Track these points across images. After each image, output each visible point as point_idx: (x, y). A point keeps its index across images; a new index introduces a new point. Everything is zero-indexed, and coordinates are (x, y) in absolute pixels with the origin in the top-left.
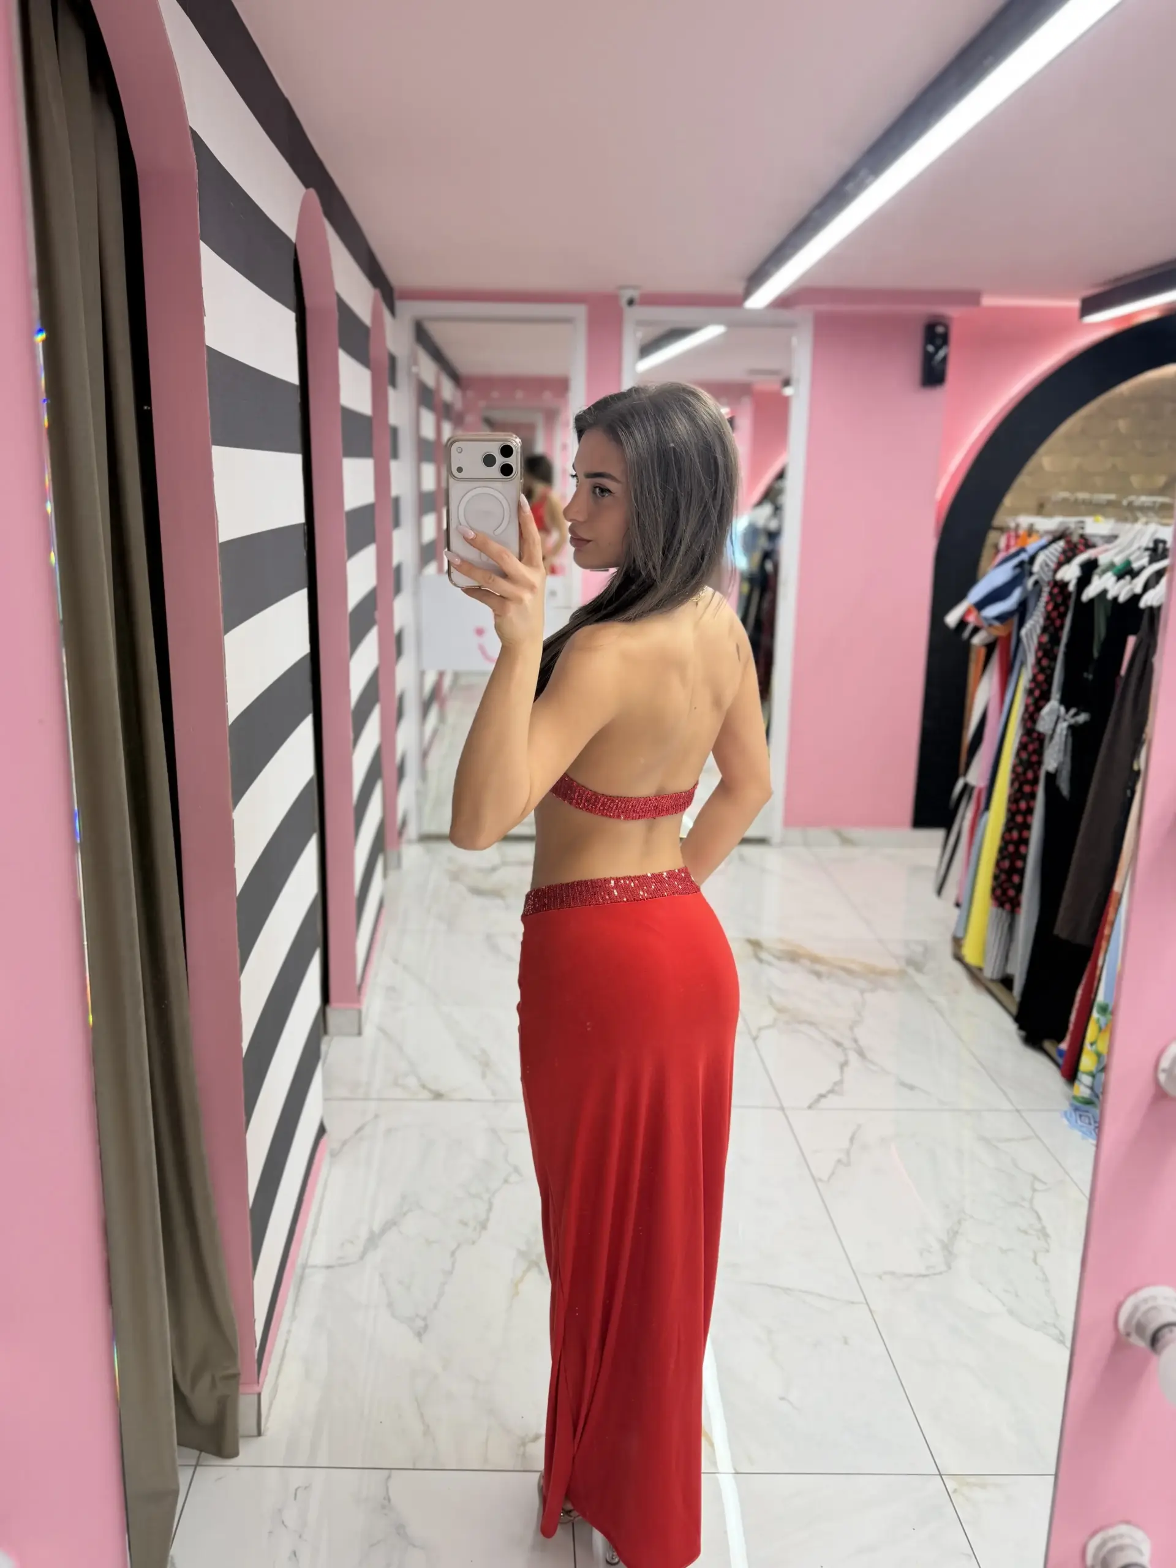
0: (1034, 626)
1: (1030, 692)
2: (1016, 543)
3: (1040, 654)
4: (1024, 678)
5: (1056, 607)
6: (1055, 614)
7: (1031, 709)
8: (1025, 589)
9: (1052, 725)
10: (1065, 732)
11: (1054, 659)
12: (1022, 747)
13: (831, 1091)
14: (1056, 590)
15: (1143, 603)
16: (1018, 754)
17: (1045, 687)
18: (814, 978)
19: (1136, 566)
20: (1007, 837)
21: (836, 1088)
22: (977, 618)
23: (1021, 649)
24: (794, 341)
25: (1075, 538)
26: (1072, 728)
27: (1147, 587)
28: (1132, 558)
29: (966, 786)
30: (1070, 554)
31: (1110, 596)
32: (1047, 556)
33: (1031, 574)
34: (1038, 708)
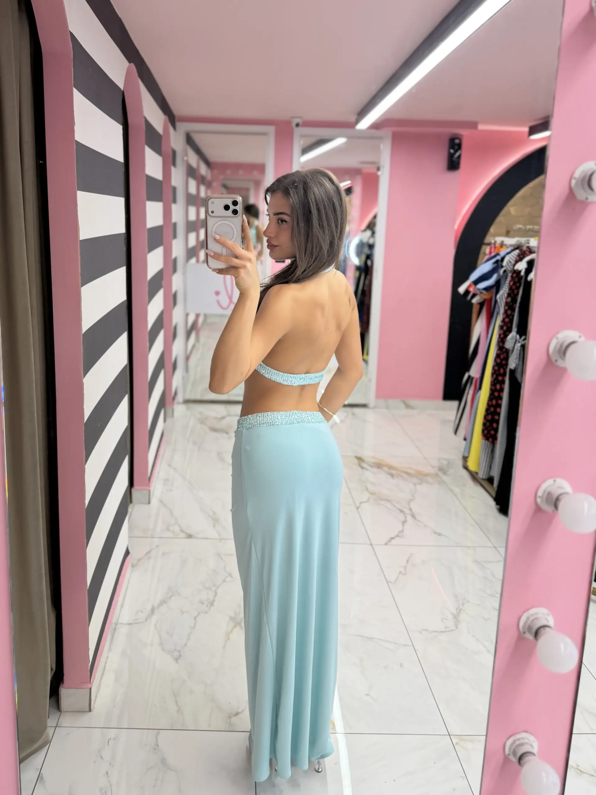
0: (503, 294)
1: (501, 327)
2: (494, 251)
3: (507, 308)
4: (498, 321)
5: (515, 283)
6: (514, 287)
7: (502, 336)
8: (499, 275)
9: (513, 345)
10: (519, 348)
11: (513, 310)
12: (498, 356)
13: (397, 536)
14: (515, 275)
16: (495, 360)
17: (509, 325)
18: (390, 477)
20: (490, 403)
21: (400, 534)
22: (474, 289)
23: (497, 306)
24: (382, 146)
25: (524, 248)
26: (523, 346)
29: (469, 377)
30: (521, 256)
32: (510, 257)
33: (502, 267)
34: (506, 336)
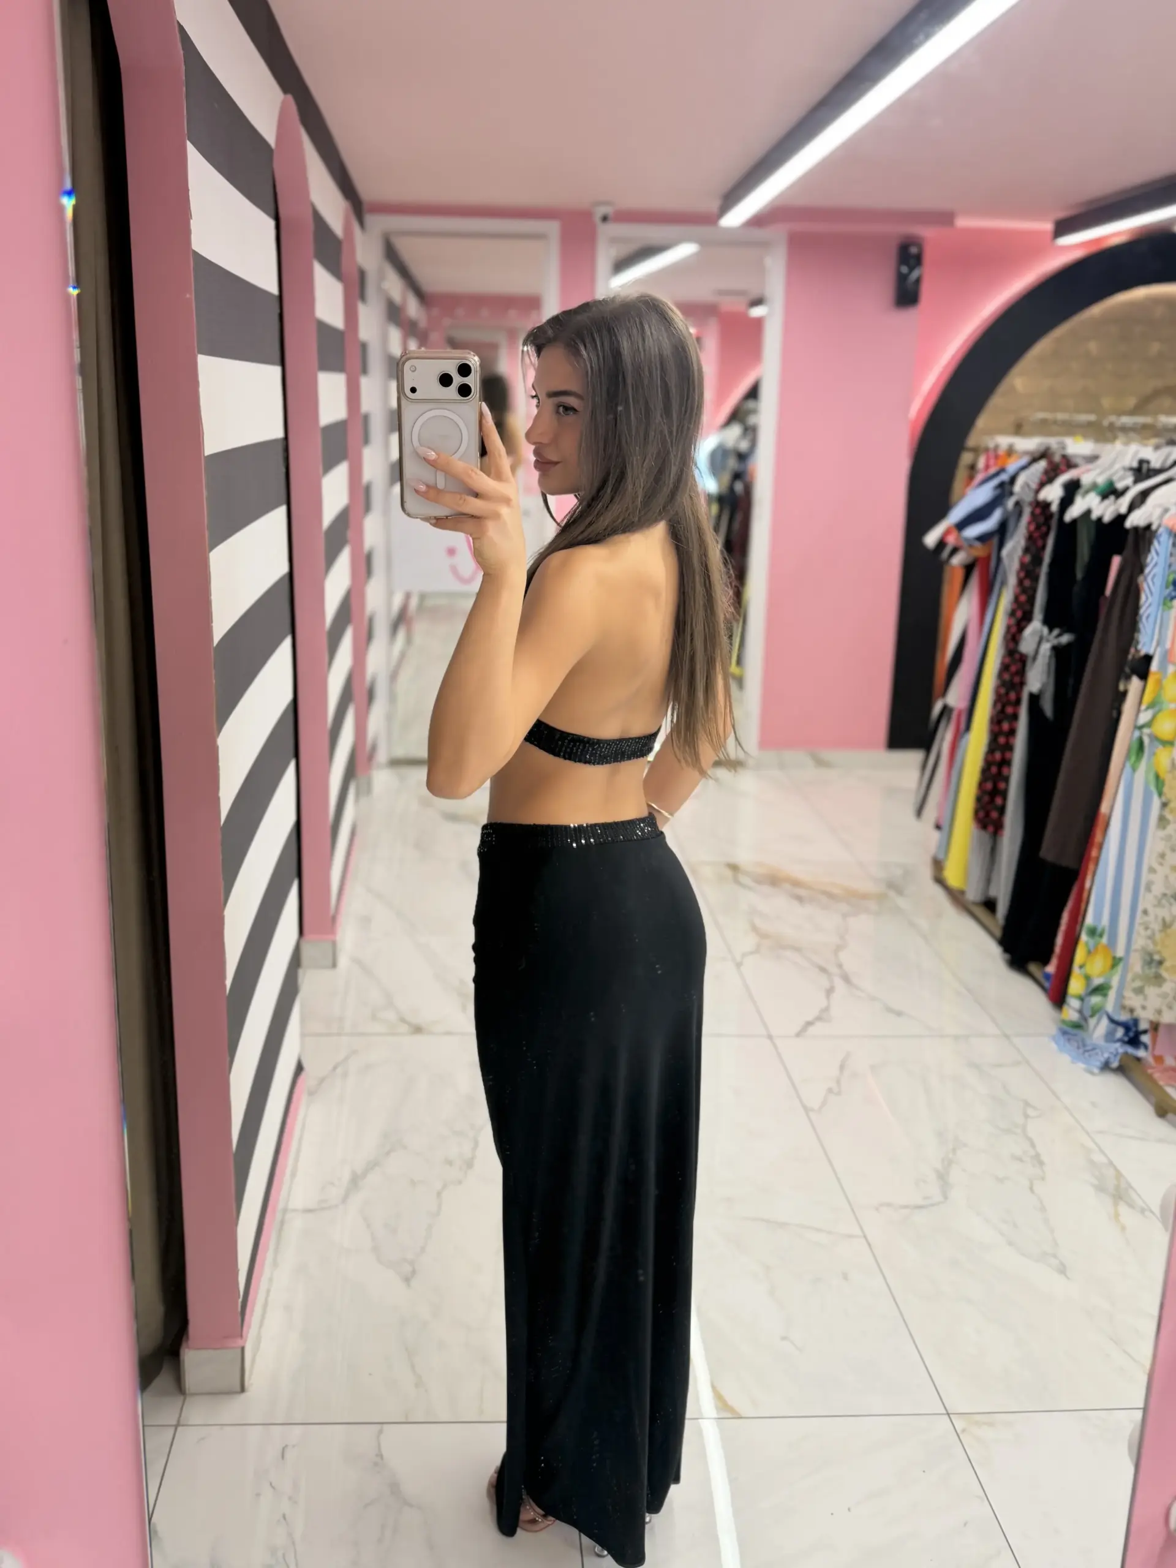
0: (1014, 549)
1: (1012, 614)
2: (995, 464)
3: (1022, 575)
4: (1005, 600)
5: (1038, 528)
6: (1036, 535)
7: (1014, 630)
8: (1005, 511)
9: (1035, 646)
10: (1048, 653)
11: (1035, 579)
12: (1004, 668)
13: (819, 1018)
14: (1038, 511)
15: (1129, 523)
16: (1000, 674)
17: (1027, 607)
19: (1120, 486)
20: (990, 758)
21: (823, 1016)
22: (958, 538)
23: (1000, 571)
24: (768, 260)
25: (1057, 458)
26: (1057, 650)
27: (1132, 507)
28: (1115, 478)
29: (945, 708)
30: (1052, 474)
31: (1094, 516)
32: (1028, 476)
33: (1011, 494)
34: (1021, 628)
